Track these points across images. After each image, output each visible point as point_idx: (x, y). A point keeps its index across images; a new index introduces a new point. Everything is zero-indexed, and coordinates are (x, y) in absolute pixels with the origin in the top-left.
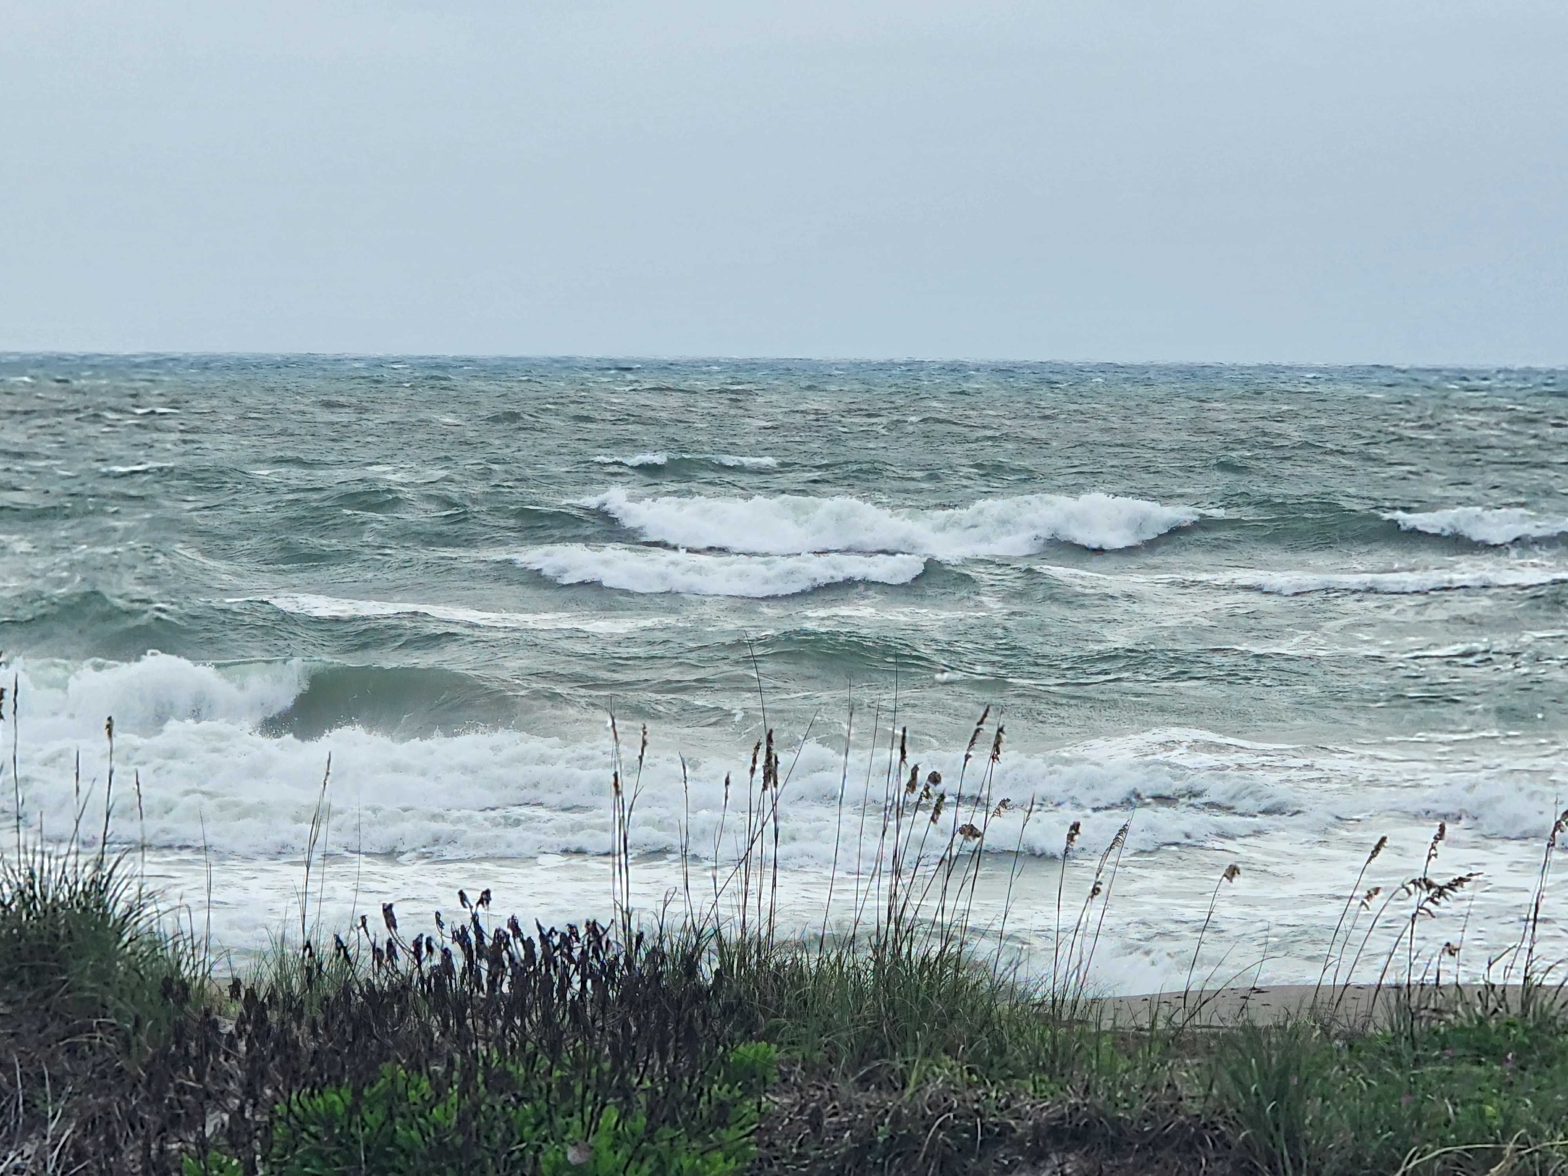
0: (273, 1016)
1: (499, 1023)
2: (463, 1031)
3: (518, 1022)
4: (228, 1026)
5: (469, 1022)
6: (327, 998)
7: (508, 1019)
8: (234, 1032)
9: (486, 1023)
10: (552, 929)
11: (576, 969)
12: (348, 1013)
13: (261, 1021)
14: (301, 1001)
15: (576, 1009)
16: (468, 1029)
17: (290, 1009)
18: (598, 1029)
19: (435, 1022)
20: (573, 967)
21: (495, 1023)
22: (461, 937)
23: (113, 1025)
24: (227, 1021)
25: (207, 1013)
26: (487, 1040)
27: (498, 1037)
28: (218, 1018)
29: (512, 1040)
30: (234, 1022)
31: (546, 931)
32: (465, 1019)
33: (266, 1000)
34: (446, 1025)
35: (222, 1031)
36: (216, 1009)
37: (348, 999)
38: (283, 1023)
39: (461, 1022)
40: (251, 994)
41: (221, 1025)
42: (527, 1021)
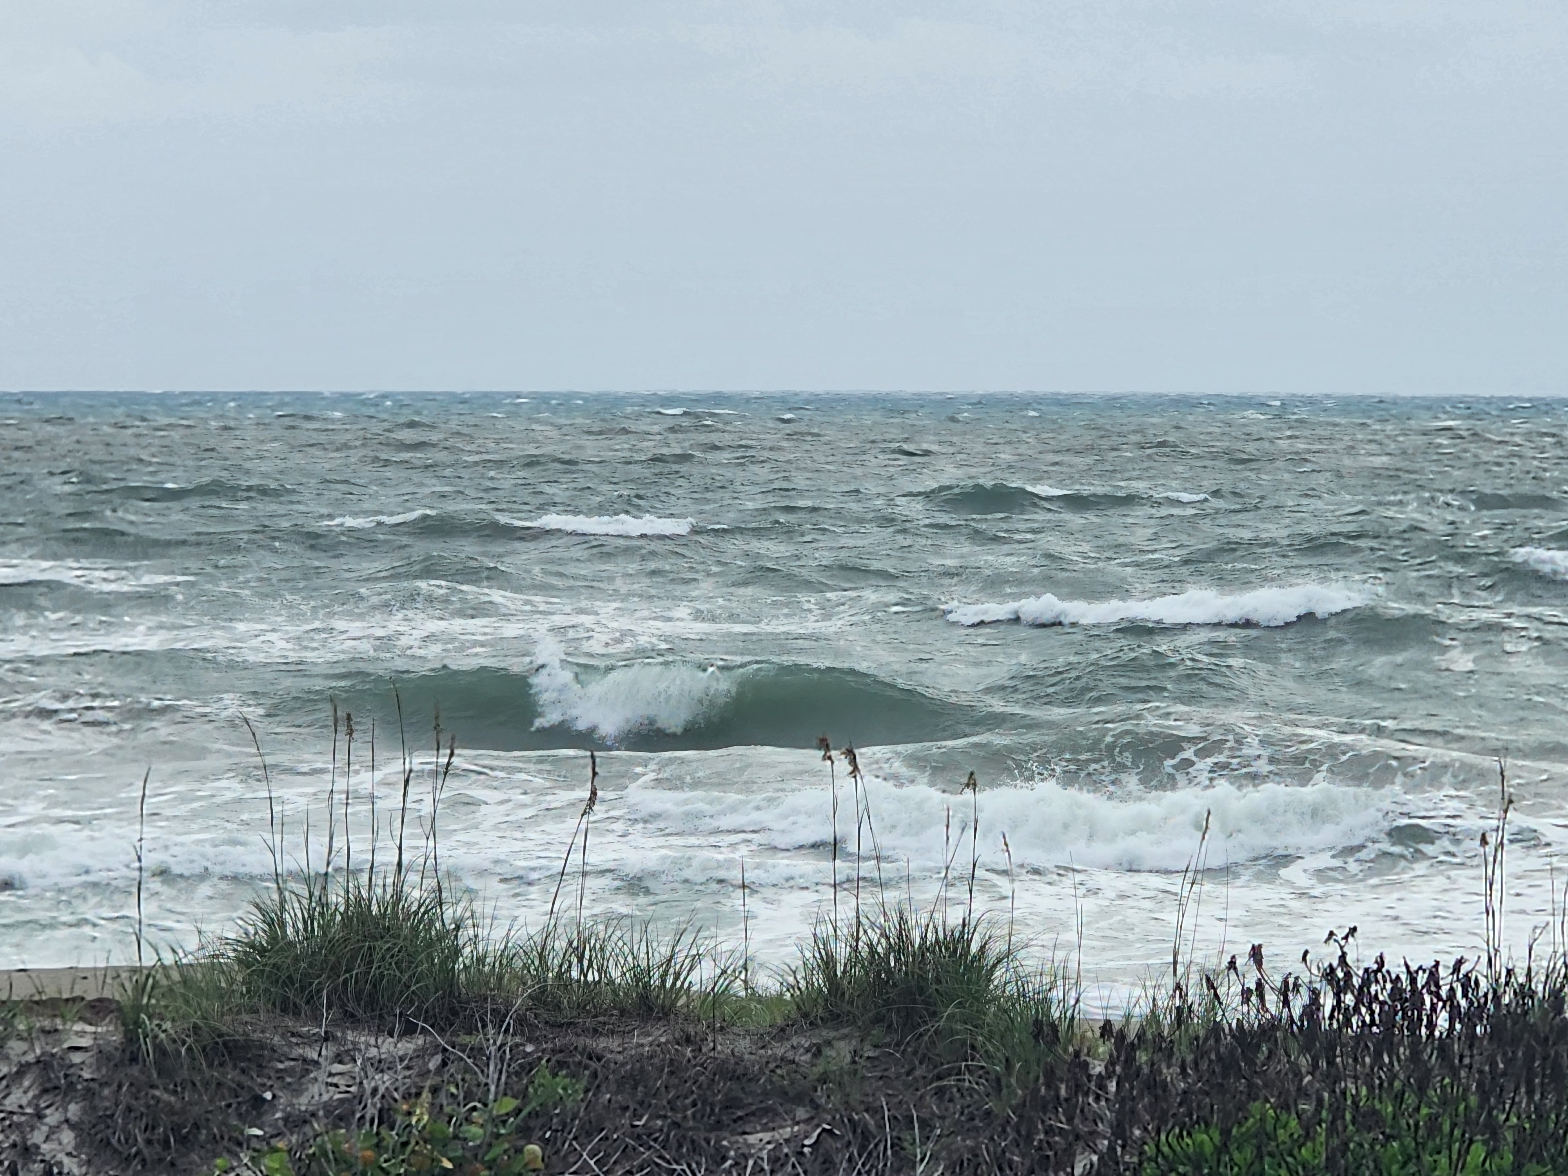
0: (1142, 1057)
1: (1368, 1060)
2: (1333, 1070)
3: (1386, 1059)
4: (1098, 1068)
5: (1338, 1060)
6: (1197, 1038)
7: (1378, 1056)
8: (1103, 1073)
9: (1355, 1060)
10: (1420, 968)
11: (1444, 1007)
12: (1218, 1054)
13: (1130, 1060)
14: (1171, 1041)
15: (1443, 1047)
16: (1338, 1068)
17: (1160, 1049)
18: (1466, 1066)
19: (1304, 1062)
20: (1440, 1004)
21: (1363, 1060)
22: (1329, 974)
23: (982, 1067)
24: (1096, 1062)
25: (1077, 1054)
26: (1356, 1078)
27: (1368, 1075)
28: (1088, 1059)
29: (1380, 1078)
30: (1103, 1064)
31: (1413, 968)
32: (1335, 1056)
33: (1136, 1041)
34: (1315, 1066)
35: (1092, 1072)
36: (1086, 1051)
37: (1218, 1040)
38: (1153, 1065)
39: (1331, 1063)
40: (1121, 1036)
41: (1091, 1066)
42: (1395, 1058)
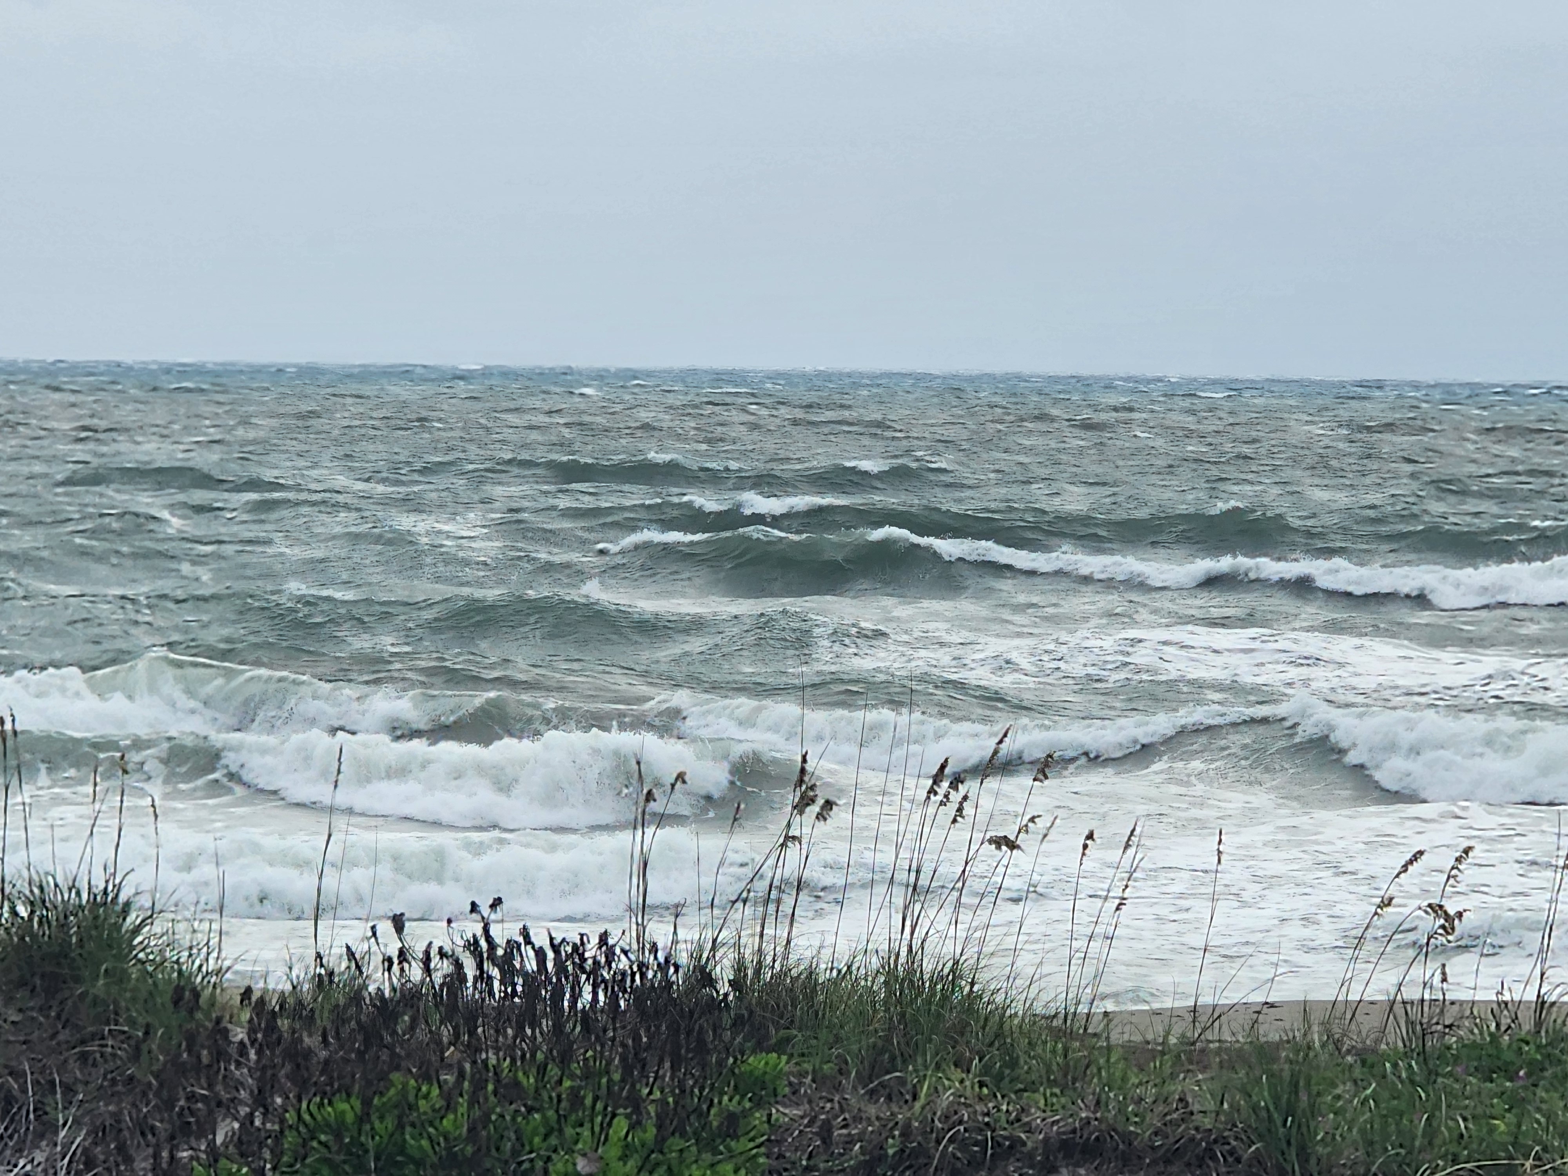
0: (283, 1024)
1: (510, 1031)
2: (474, 1041)
3: (529, 1032)
4: (240, 1034)
5: (480, 1030)
6: (337, 1006)
7: (520, 1030)
8: (246, 1040)
9: (497, 1031)
10: (564, 940)
11: (588, 979)
12: (359, 1022)
13: (272, 1028)
14: (312, 1010)
15: (587, 1018)
16: (479, 1039)
17: (301, 1017)
18: (609, 1039)
19: (446, 1033)
20: (584, 977)
21: (505, 1032)
22: (473, 946)
23: (124, 1032)
24: (239, 1030)
25: (218, 1021)
26: (497, 1050)
27: (509, 1046)
28: (229, 1026)
29: (522, 1050)
30: (245, 1031)
31: (557, 942)
32: (476, 1028)
33: (277, 1008)
34: (457, 1035)
35: (234, 1040)
36: (228, 1017)
37: (358, 1010)
38: (294, 1032)
39: (472, 1033)
40: (262, 1001)
41: (231, 1034)
42: (537, 1031)
